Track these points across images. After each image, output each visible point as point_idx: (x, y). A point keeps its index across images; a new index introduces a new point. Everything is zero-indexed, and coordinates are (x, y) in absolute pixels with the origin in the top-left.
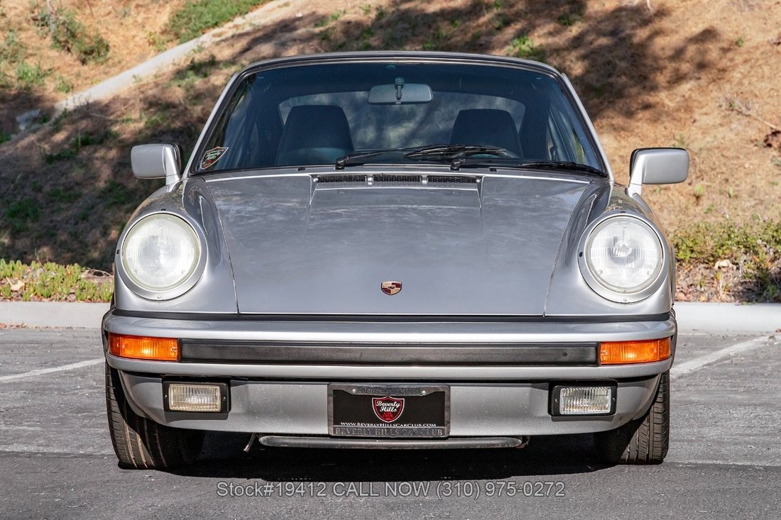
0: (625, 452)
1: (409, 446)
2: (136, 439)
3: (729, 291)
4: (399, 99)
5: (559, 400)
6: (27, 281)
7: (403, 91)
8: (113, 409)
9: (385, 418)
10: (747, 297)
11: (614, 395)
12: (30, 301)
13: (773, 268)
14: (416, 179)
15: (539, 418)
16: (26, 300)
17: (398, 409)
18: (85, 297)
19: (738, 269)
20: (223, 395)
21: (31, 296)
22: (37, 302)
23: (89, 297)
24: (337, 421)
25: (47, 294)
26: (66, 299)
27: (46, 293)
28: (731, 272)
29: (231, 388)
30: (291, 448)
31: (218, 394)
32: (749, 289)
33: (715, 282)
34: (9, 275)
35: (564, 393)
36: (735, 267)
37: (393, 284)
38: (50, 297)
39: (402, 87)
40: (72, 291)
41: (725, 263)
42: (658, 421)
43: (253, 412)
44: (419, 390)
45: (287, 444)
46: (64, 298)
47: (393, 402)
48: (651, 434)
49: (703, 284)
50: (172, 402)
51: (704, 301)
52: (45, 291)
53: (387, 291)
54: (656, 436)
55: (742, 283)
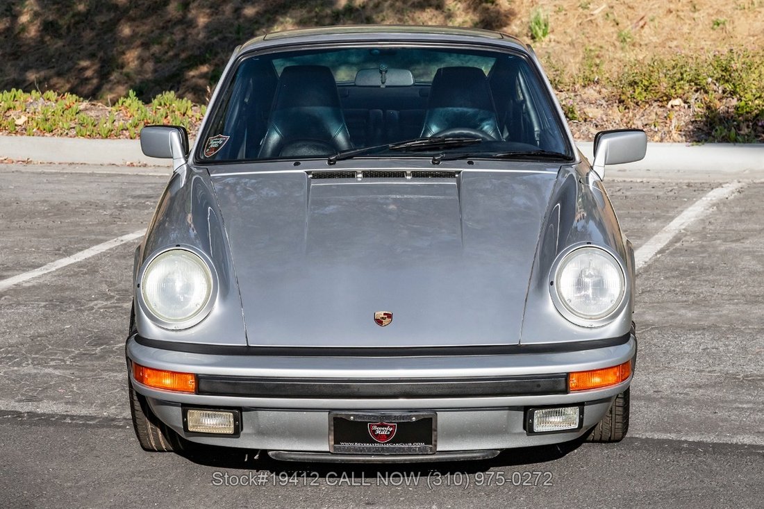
0: (590, 436)
1: (401, 460)
2: (157, 432)
3: (681, 131)
4: (383, 83)
5: (533, 421)
6: (30, 115)
7: (387, 75)
8: (136, 408)
9: (379, 439)
10: (697, 136)
11: (582, 413)
12: (33, 135)
13: (722, 108)
14: (401, 175)
15: (515, 434)
16: (30, 135)
17: (391, 432)
18: (84, 134)
19: (689, 107)
20: (235, 420)
21: (34, 130)
22: (41, 138)
23: (88, 133)
24: (337, 441)
25: (49, 130)
26: (67, 134)
27: (48, 128)
28: (682, 110)
29: (243, 413)
30: (297, 462)
31: (232, 420)
32: (700, 129)
33: (668, 121)
34: (12, 107)
35: (538, 413)
36: (686, 106)
37: (385, 314)
38: (52, 131)
39: (386, 72)
40: (73, 125)
41: (677, 102)
42: (619, 413)
43: (262, 433)
44: (410, 417)
45: (292, 459)
46: (65, 133)
47: (386, 426)
48: (613, 423)
49: (656, 124)
50: (190, 424)
51: (657, 141)
52: (47, 126)
53: (379, 322)
54: (618, 424)
55: (693, 122)
